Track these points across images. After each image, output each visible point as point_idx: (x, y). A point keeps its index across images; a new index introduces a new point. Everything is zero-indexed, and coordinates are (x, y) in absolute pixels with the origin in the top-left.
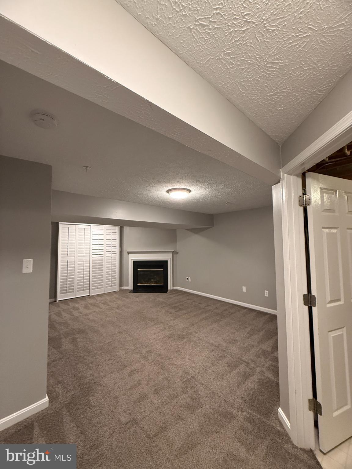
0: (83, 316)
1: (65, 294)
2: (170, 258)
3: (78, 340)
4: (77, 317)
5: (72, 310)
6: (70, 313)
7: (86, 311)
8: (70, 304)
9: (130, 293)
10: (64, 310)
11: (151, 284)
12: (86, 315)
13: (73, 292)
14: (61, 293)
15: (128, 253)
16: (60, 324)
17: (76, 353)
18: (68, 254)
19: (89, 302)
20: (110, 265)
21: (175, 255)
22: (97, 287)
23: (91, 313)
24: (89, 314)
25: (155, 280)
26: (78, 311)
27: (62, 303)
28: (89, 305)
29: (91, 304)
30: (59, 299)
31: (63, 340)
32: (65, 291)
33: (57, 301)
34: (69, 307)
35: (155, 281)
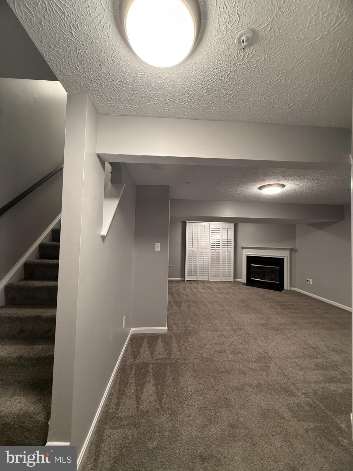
0: (199, 293)
1: (191, 276)
2: (287, 256)
3: (192, 306)
4: (195, 293)
5: (193, 288)
6: (192, 290)
7: (202, 291)
8: (193, 284)
9: (242, 285)
10: (188, 287)
11: (265, 281)
12: (201, 293)
13: (196, 276)
14: (188, 275)
15: (243, 248)
16: (183, 294)
17: (188, 313)
18: (192, 246)
19: (207, 285)
20: (226, 257)
21: (293, 253)
22: (215, 275)
23: (205, 293)
24: (204, 293)
25: (270, 277)
26: (197, 289)
27: (188, 282)
28: (206, 288)
29: (207, 287)
30: (186, 279)
31: (183, 304)
32: (191, 274)
33: (185, 281)
34: (192, 285)
35: (270, 279)
